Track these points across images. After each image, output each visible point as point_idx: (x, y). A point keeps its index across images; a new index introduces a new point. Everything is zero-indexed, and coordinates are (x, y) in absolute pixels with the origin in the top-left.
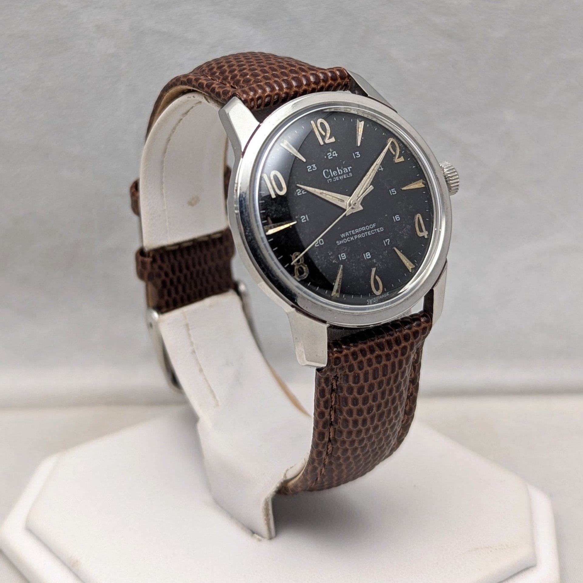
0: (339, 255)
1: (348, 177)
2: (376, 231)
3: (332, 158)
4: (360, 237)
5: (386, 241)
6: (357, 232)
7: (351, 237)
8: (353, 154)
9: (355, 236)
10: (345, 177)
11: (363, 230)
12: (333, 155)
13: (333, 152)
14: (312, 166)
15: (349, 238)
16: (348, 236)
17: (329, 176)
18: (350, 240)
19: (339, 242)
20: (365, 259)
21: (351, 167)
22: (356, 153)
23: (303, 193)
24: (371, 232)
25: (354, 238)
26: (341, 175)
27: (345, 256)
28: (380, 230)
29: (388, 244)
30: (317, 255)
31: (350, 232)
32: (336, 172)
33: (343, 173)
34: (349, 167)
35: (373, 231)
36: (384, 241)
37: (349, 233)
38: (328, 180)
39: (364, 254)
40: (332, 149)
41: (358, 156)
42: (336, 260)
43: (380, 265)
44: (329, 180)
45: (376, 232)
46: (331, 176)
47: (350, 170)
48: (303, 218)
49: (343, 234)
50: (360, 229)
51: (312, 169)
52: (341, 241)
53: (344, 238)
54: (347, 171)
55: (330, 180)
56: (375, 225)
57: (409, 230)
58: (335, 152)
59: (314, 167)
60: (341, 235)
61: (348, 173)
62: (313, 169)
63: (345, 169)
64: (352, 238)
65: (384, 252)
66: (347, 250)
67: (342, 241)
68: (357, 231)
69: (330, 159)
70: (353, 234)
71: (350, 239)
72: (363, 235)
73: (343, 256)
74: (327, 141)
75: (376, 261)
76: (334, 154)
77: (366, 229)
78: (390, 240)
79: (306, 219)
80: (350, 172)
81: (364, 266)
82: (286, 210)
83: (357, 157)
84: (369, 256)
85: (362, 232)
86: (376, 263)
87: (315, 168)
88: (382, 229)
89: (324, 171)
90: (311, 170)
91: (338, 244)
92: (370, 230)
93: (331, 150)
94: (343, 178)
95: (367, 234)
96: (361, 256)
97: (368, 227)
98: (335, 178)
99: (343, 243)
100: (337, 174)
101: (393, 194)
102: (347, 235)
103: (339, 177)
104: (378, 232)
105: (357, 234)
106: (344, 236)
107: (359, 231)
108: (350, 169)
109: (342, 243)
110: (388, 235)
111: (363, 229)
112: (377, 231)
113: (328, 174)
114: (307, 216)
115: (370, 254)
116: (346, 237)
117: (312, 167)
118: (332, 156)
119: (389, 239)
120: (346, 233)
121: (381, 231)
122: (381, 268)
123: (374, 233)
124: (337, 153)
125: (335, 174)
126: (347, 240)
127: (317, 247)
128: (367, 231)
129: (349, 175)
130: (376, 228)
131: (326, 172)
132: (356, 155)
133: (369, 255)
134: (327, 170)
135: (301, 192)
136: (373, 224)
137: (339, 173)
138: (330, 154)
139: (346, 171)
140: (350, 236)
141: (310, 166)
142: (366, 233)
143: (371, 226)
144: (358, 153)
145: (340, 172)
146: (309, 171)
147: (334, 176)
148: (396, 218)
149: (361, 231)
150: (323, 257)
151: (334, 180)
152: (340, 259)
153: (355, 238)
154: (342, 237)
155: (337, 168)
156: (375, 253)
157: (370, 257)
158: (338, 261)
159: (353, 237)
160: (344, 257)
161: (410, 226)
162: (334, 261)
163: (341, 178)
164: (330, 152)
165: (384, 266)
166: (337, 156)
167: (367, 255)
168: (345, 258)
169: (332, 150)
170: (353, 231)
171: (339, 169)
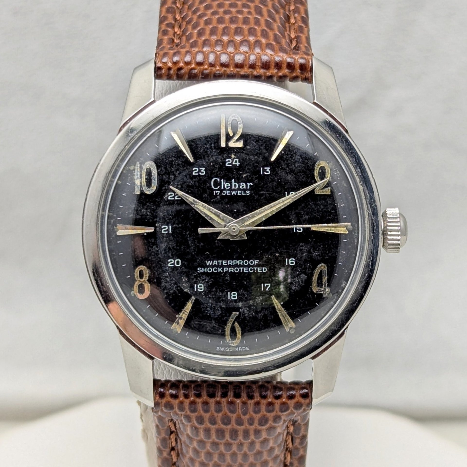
0: (195, 285)
1: (243, 194)
2: (255, 269)
3: (231, 166)
4: (231, 271)
5: (265, 286)
6: (230, 264)
7: (219, 268)
8: (262, 169)
9: (225, 268)
10: (238, 194)
11: (239, 264)
12: (234, 163)
13: (235, 160)
14: (200, 169)
15: (216, 268)
16: (215, 266)
17: (219, 187)
18: (216, 271)
19: (202, 269)
20: (229, 298)
21: (251, 184)
22: (265, 168)
23: (176, 198)
24: (248, 269)
25: (223, 270)
26: (234, 190)
27: (203, 287)
28: (262, 270)
29: (267, 290)
30: (166, 277)
31: (220, 261)
32: (229, 185)
33: (239, 189)
34: (249, 183)
35: (252, 268)
36: (262, 285)
37: (218, 263)
38: (214, 192)
39: (229, 293)
40: (235, 155)
41: (268, 172)
42: (188, 290)
43: (246, 311)
44: (216, 192)
45: (255, 271)
46: (221, 187)
47: (248, 188)
48: (165, 228)
49: (209, 262)
50: (235, 262)
51: (198, 172)
52: (204, 269)
53: (209, 266)
54: (245, 187)
55: (218, 193)
56: (256, 262)
57: (302, 281)
58: (237, 160)
59: (202, 171)
60: (207, 262)
61: (245, 190)
62: (200, 174)
63: (243, 184)
64: (220, 270)
65: (258, 298)
66: (208, 282)
67: (206, 270)
68: (230, 262)
69: (228, 167)
70: (224, 264)
71: (218, 270)
72: (237, 270)
73: (200, 287)
74: (232, 144)
75: (242, 305)
76: (236, 162)
77: (243, 263)
78: (271, 285)
79: (168, 230)
80: (248, 190)
81: (224, 306)
82: (146, 213)
83: (265, 173)
84: (234, 297)
85: (237, 266)
86: (241, 308)
87: (203, 173)
88: (265, 269)
89: (214, 179)
90: (197, 174)
91: (198, 272)
92: (249, 266)
93: (233, 156)
94: (235, 194)
95: (243, 269)
96: (223, 294)
97: (246, 262)
98: (225, 192)
99: (206, 271)
100: (229, 188)
101: (298, 231)
102: (215, 264)
103: (232, 192)
104: (259, 271)
105: (229, 266)
106: (211, 264)
107: (233, 263)
108: (250, 185)
109: (204, 271)
110: (270, 279)
111: (240, 262)
112: (257, 270)
113: (217, 184)
114: (170, 227)
115: (238, 295)
116: (212, 266)
117: (200, 171)
118: (231, 164)
119: (269, 284)
120: (215, 261)
121: (264, 271)
122: (247, 315)
123: (253, 271)
124: (239, 162)
125: (227, 187)
126: (214, 270)
127: (169, 267)
128: (243, 266)
129: (245, 192)
130: (258, 265)
131: (215, 182)
132: (264, 171)
133: (236, 295)
134: (219, 180)
135: (174, 197)
136: (255, 261)
137: (233, 187)
138: (229, 161)
139: (243, 187)
140: (218, 266)
141: (197, 169)
142: (241, 268)
143: (252, 262)
144: (269, 168)
145: (235, 185)
146: (194, 174)
147: (224, 189)
148: (290, 262)
149: (235, 264)
150: (174, 282)
151: (223, 194)
152: (195, 290)
153: (225, 270)
154: (208, 264)
155: (233, 180)
156: (244, 295)
157: (236, 298)
158: (192, 292)
159: (222, 268)
160: (201, 289)
161: (306, 276)
162: (186, 290)
163: (234, 194)
164: (230, 158)
165: (252, 314)
166: (238, 165)
167: (233, 295)
168: (203, 290)
169: (235, 157)
170: (224, 262)
171: (235, 182)
